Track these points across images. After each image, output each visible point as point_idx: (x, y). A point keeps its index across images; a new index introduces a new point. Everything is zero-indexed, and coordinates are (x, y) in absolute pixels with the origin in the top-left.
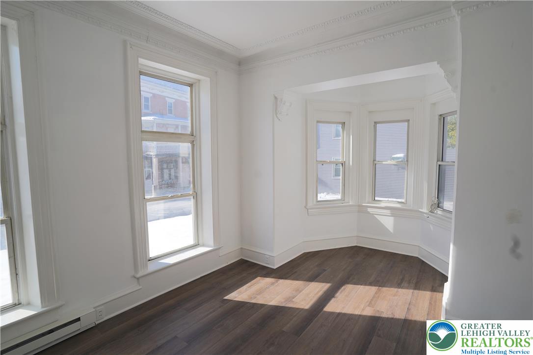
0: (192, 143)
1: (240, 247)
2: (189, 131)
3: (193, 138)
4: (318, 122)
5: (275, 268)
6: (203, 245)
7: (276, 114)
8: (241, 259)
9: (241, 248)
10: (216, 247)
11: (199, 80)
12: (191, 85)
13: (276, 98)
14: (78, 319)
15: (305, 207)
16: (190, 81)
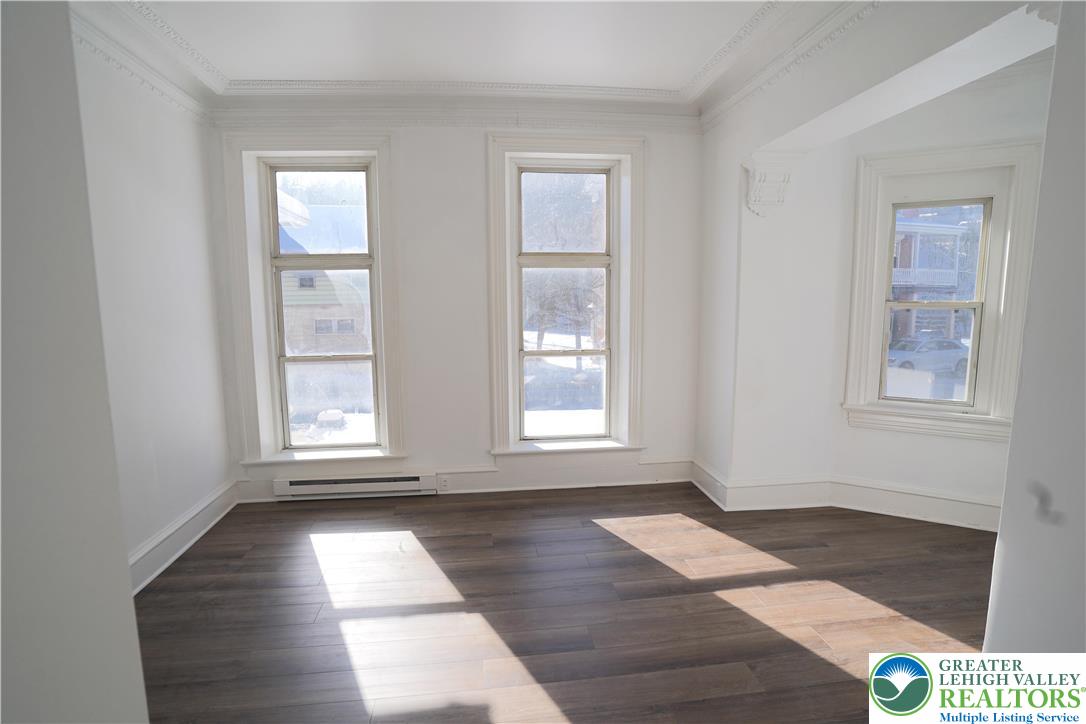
0: (608, 267)
1: (689, 459)
2: (602, 249)
3: (608, 258)
4: (896, 206)
5: (726, 510)
6: (617, 440)
7: (747, 203)
8: (690, 483)
9: (692, 462)
10: (630, 447)
11: (619, 161)
12: (607, 172)
13: (747, 171)
14: (417, 479)
15: (842, 405)
16: (606, 165)
